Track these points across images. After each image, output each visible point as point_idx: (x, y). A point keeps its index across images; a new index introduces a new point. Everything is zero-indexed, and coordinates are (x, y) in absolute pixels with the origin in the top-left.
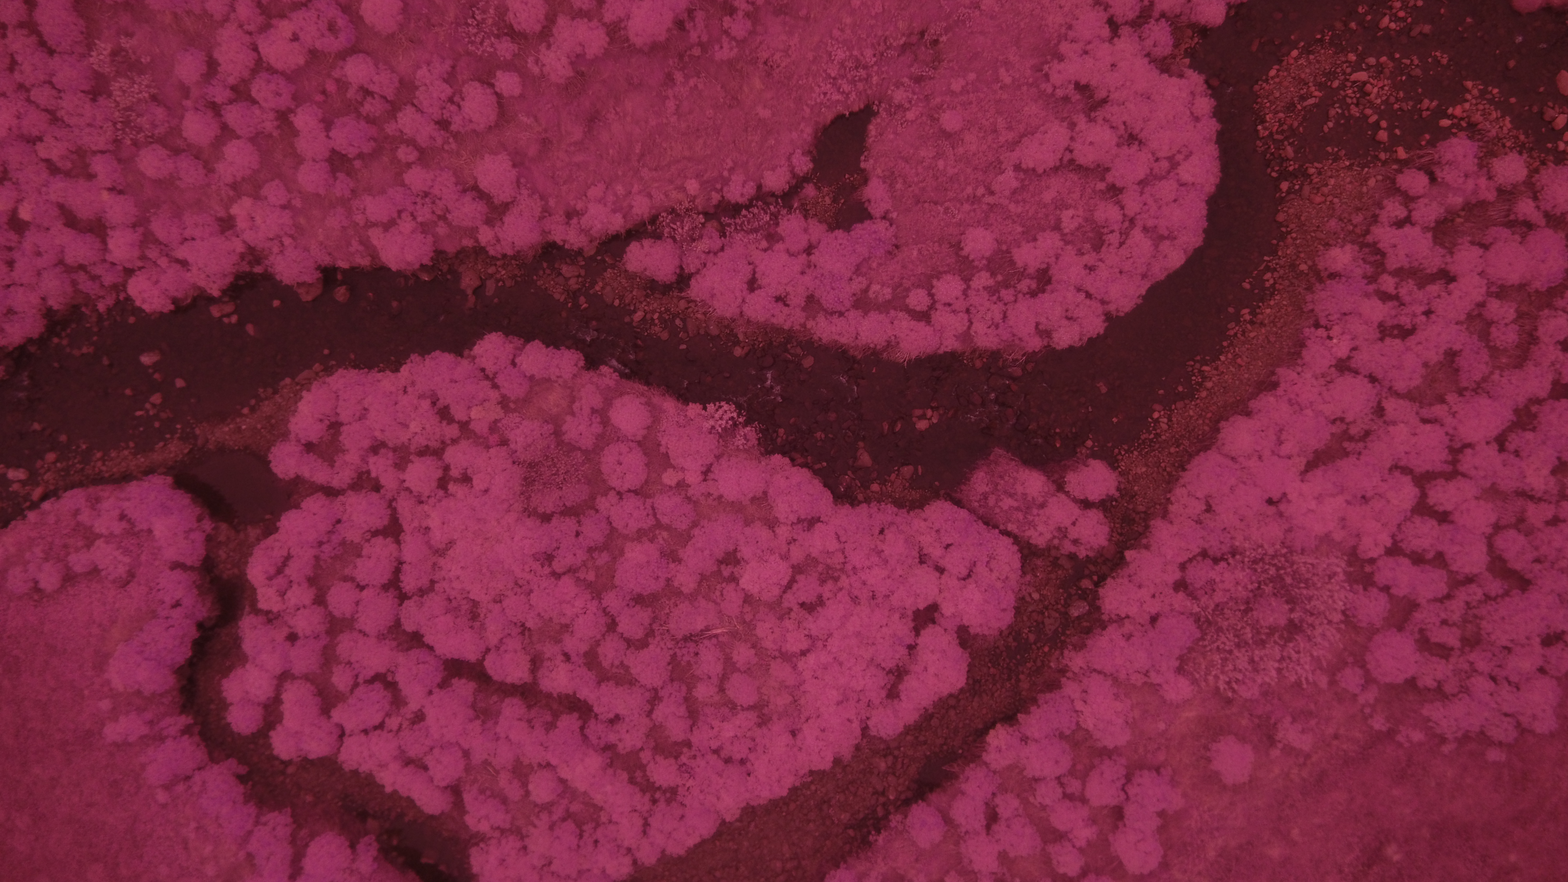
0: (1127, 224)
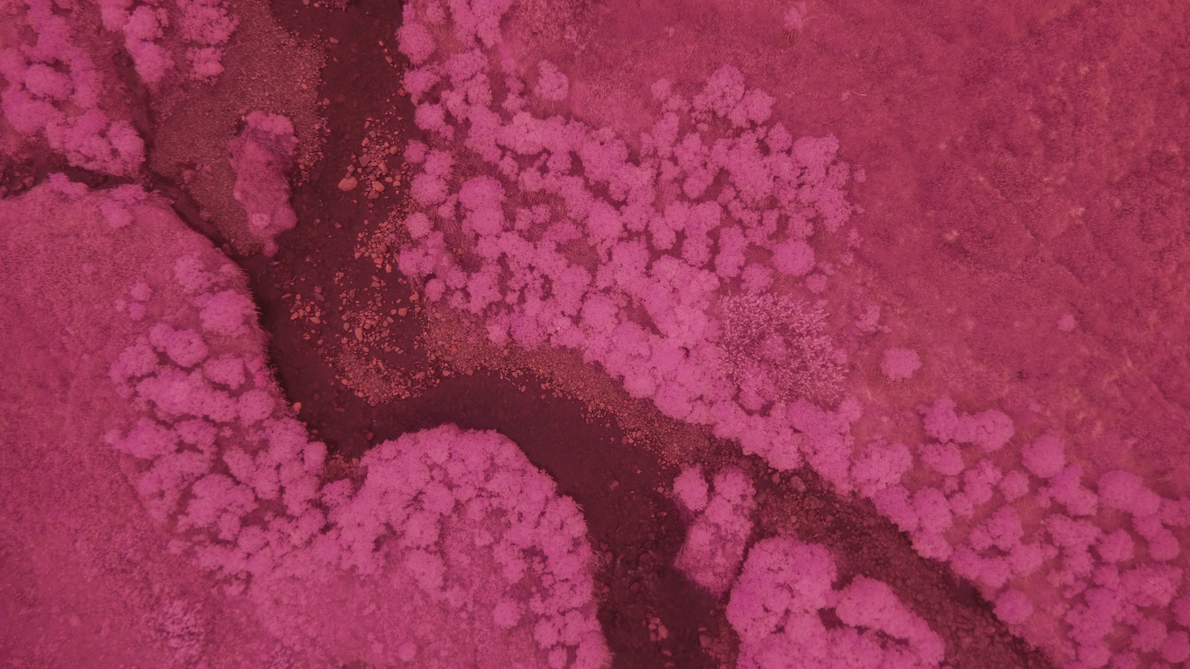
0: (484, 494)
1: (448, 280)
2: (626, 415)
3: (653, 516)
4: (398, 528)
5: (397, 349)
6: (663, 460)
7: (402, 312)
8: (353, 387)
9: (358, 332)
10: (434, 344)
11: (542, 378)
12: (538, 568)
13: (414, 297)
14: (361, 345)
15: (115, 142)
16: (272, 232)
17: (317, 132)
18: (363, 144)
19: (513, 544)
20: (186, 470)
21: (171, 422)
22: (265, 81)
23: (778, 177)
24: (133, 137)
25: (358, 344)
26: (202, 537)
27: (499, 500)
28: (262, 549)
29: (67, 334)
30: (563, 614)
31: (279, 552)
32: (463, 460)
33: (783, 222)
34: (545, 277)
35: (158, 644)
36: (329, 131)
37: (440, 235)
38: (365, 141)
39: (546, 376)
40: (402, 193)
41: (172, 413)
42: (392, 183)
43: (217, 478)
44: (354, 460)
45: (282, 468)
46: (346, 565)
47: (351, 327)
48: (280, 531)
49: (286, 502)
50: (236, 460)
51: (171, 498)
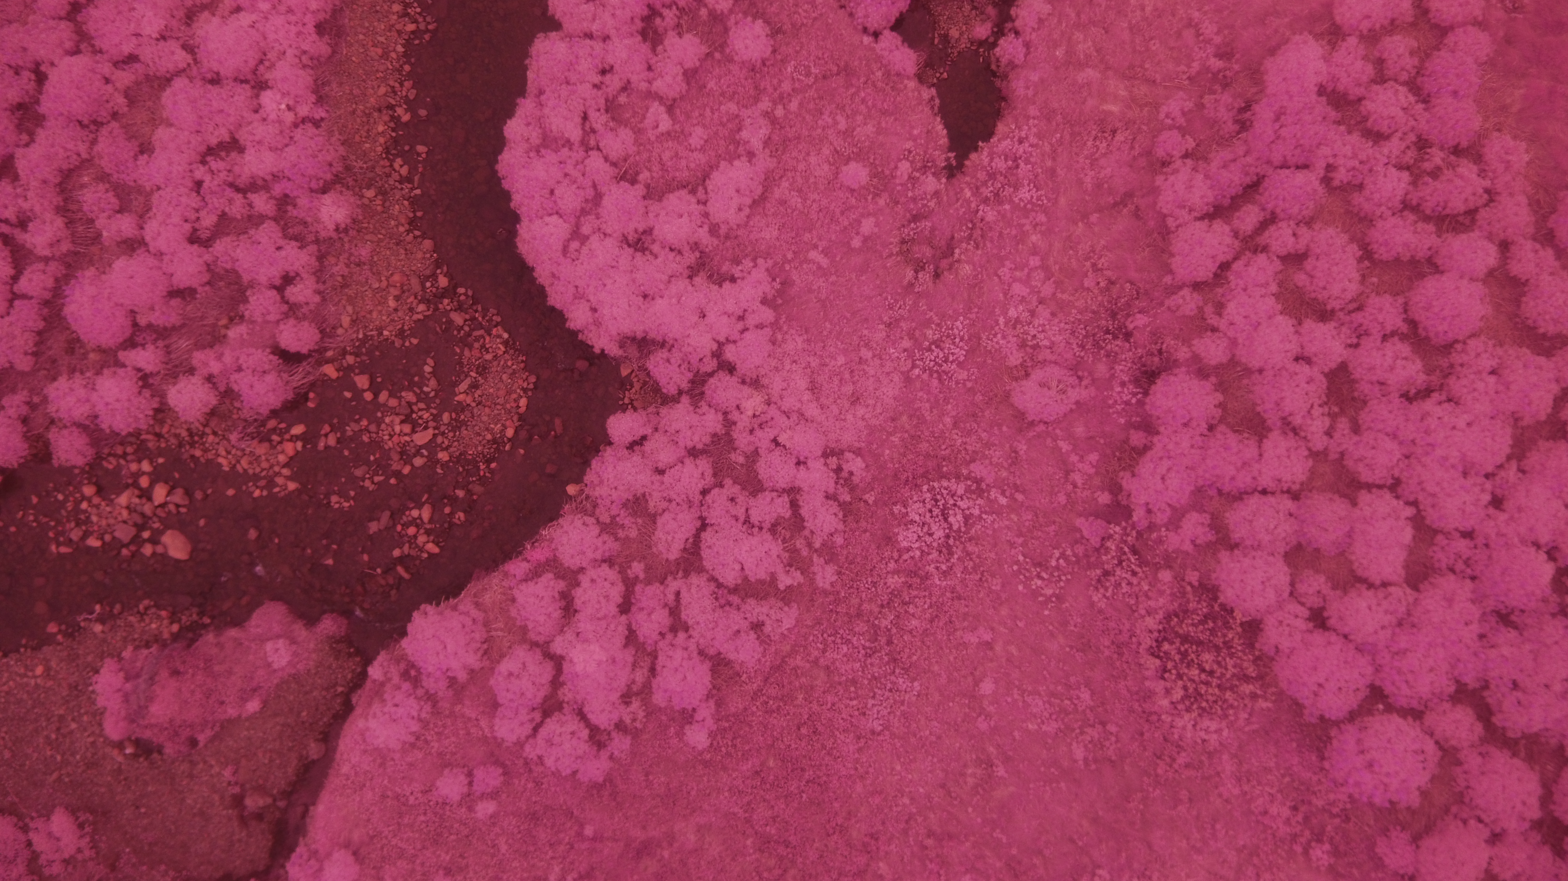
0: (592, 141)
1: (273, 318)
4: (691, 258)
5: (428, 369)
7: (362, 381)
8: (515, 418)
9: (422, 438)
10: (399, 314)
12: (670, 16)
13: (330, 371)
14: (443, 428)
16: (300, 631)
17: (108, 625)
18: (99, 544)
19: (650, 69)
20: (708, 602)
25: (443, 434)
26: (800, 544)
27: (593, 115)
28: (785, 447)
31: (782, 420)
32: (552, 192)
34: (203, 158)
35: (971, 548)
36: (98, 607)
37: (198, 357)
38: (93, 542)
40: (160, 452)
41: (630, 660)
42: (149, 474)
43: (708, 557)
44: (624, 372)
45: (661, 465)
46: (767, 315)
47: (418, 453)
48: (752, 431)
49: (707, 439)
50: (670, 538)
51: (756, 610)
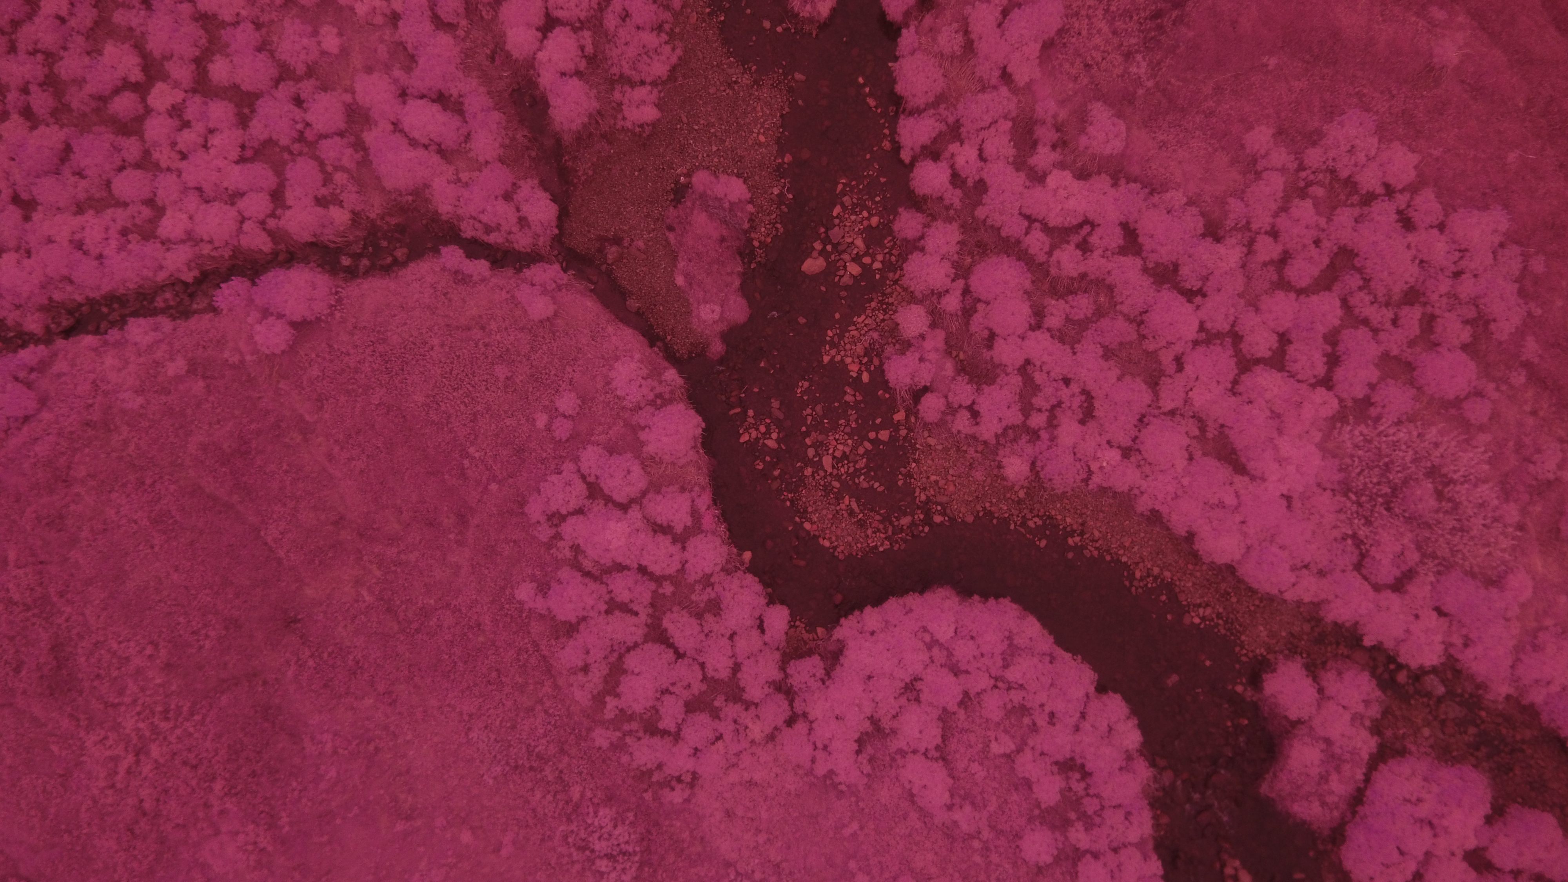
0: (1001, 684)
1: (951, 395)
2: (1190, 584)
3: (1229, 724)
4: (886, 724)
5: (876, 485)
6: (1242, 647)
7: (884, 435)
8: (817, 533)
9: (827, 461)
10: (924, 480)
11: (1069, 529)
12: (1079, 787)
13: (900, 416)
14: (829, 478)
15: (525, 208)
16: (721, 328)
17: (775, 198)
18: (835, 214)
19: (1042, 754)
20: (619, 636)
21: (597, 573)
22: (712, 131)
23: (1426, 262)
24: (548, 201)
25: (825, 477)
26: (634, 726)
27: (1022, 693)
28: (713, 744)
29: (468, 456)
30: (1115, 850)
31: (734, 749)
32: (973, 638)
33: (1429, 322)
34: (1086, 393)
36: (790, 196)
37: (940, 334)
38: (837, 210)
39: (1075, 527)
40: (884, 278)
41: (602, 562)
42: (871, 265)
43: (654, 649)
44: (820, 630)
45: (736, 638)
46: (821, 770)
47: (817, 454)
48: (735, 722)
49: (742, 684)
50: (679, 625)
51: (598, 674)
